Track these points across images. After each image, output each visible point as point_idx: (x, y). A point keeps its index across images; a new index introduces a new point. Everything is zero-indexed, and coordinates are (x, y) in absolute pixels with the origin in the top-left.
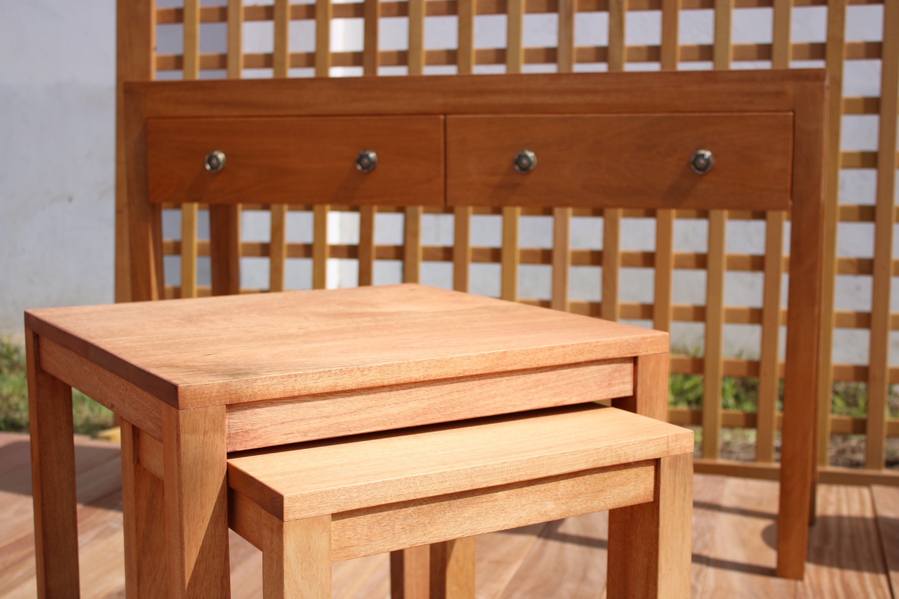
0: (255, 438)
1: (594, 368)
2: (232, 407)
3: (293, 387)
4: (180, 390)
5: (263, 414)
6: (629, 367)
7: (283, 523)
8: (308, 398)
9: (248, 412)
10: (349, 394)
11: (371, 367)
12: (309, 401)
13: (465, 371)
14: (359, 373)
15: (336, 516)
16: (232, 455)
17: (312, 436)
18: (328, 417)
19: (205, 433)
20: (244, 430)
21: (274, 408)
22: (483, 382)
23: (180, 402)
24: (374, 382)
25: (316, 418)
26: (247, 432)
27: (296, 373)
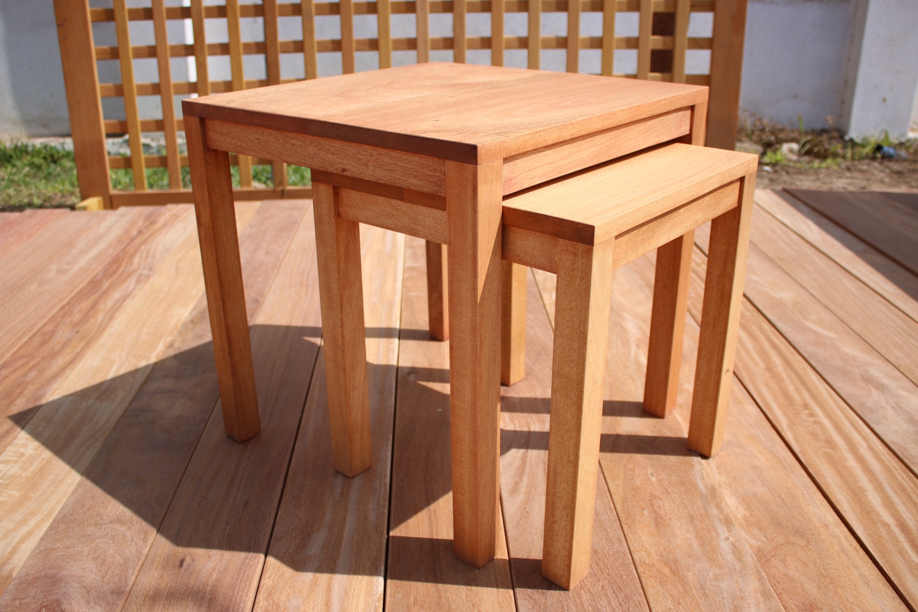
0: (515, 184)
1: (675, 115)
2: (506, 160)
3: (539, 140)
4: (478, 149)
5: (520, 163)
6: (689, 112)
7: (593, 247)
8: (543, 149)
9: (511, 163)
10: (563, 144)
11: (577, 121)
12: (543, 151)
13: (621, 121)
14: (571, 127)
15: (617, 237)
16: (505, 198)
17: (544, 179)
18: (552, 163)
19: (492, 183)
20: (509, 178)
21: (525, 158)
22: (626, 128)
23: (478, 159)
24: (578, 133)
25: (546, 165)
26: (510, 180)
27: (540, 129)
